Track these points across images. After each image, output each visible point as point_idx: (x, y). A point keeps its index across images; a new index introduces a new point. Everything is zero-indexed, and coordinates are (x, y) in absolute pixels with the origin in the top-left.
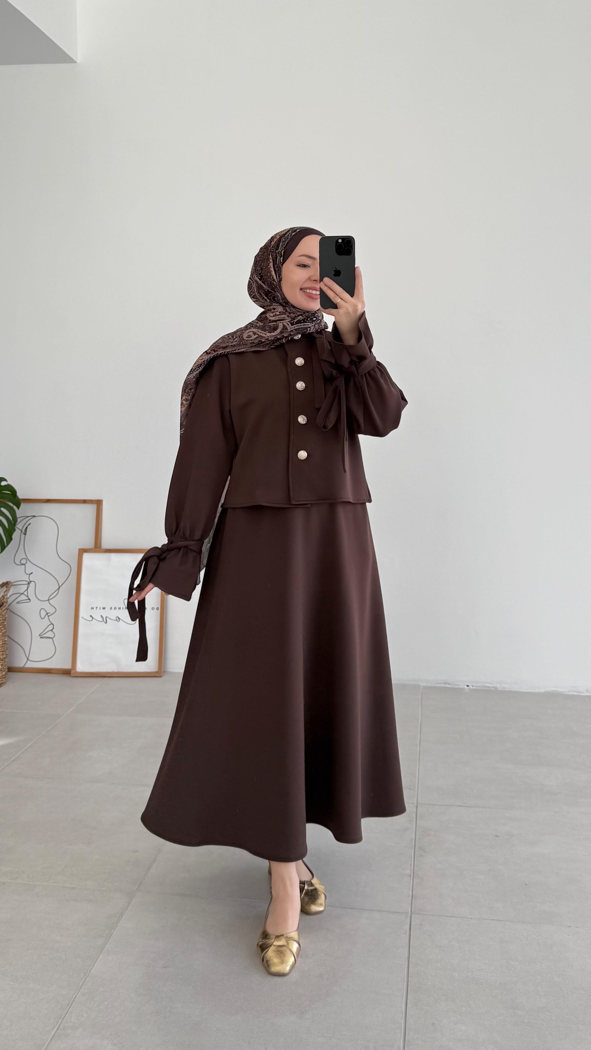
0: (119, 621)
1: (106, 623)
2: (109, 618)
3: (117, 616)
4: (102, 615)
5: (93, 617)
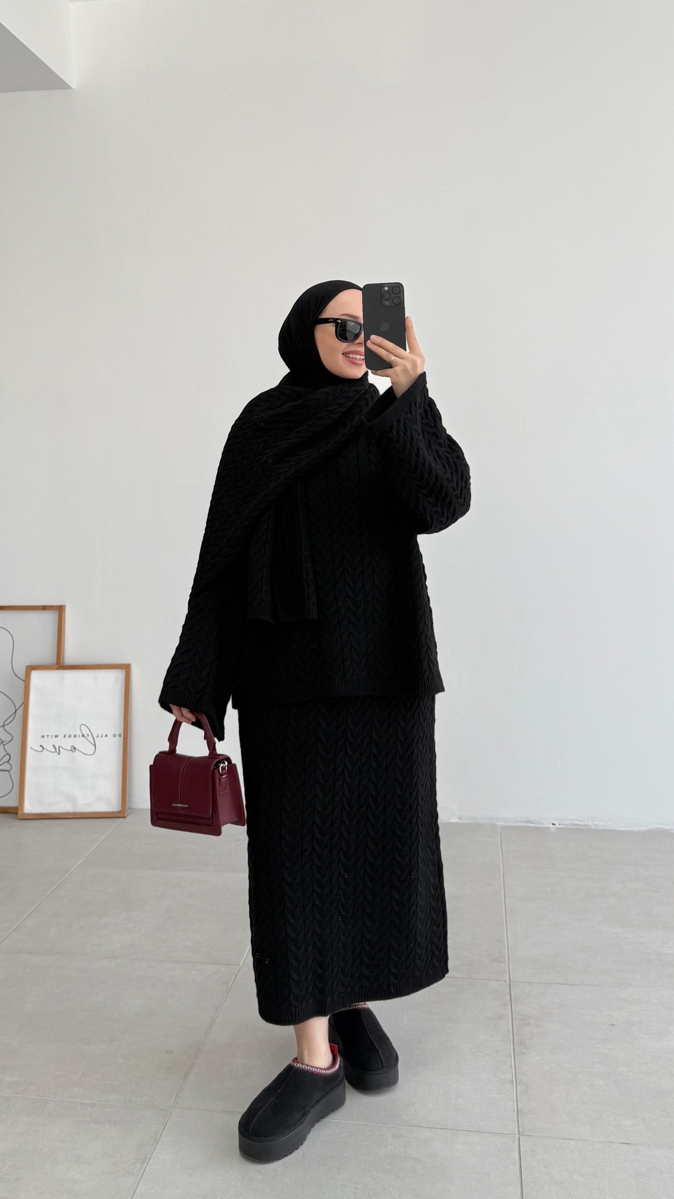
0: (75, 751)
1: (59, 754)
2: (63, 748)
3: (73, 745)
4: (55, 745)
5: (44, 746)
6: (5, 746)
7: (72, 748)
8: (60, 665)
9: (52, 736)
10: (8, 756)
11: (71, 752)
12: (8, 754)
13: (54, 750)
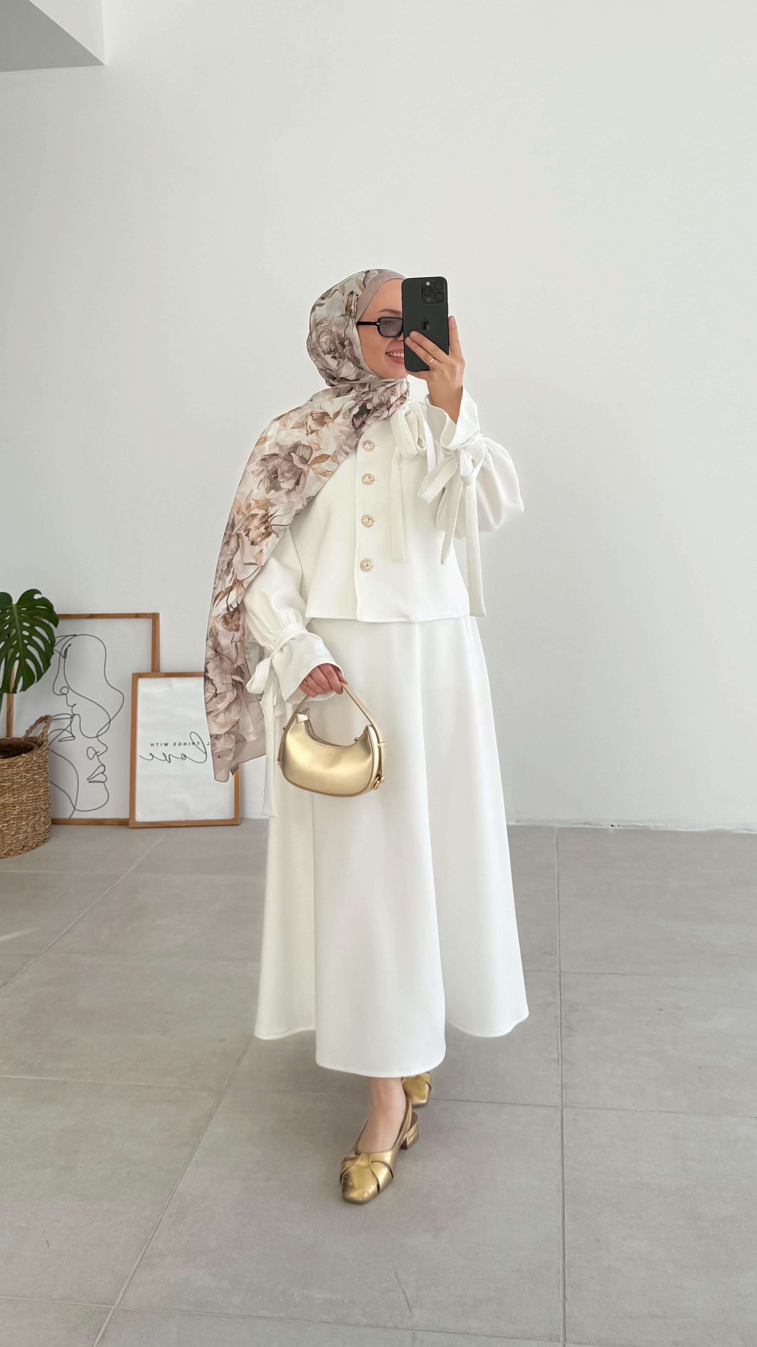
0: (185, 759)
1: (170, 762)
2: (173, 756)
3: (182, 753)
4: (165, 753)
5: (154, 755)
6: (99, 757)
7: (183, 756)
8: (155, 671)
9: (161, 744)
10: (102, 767)
11: (182, 760)
12: (103, 765)
13: (164, 759)
